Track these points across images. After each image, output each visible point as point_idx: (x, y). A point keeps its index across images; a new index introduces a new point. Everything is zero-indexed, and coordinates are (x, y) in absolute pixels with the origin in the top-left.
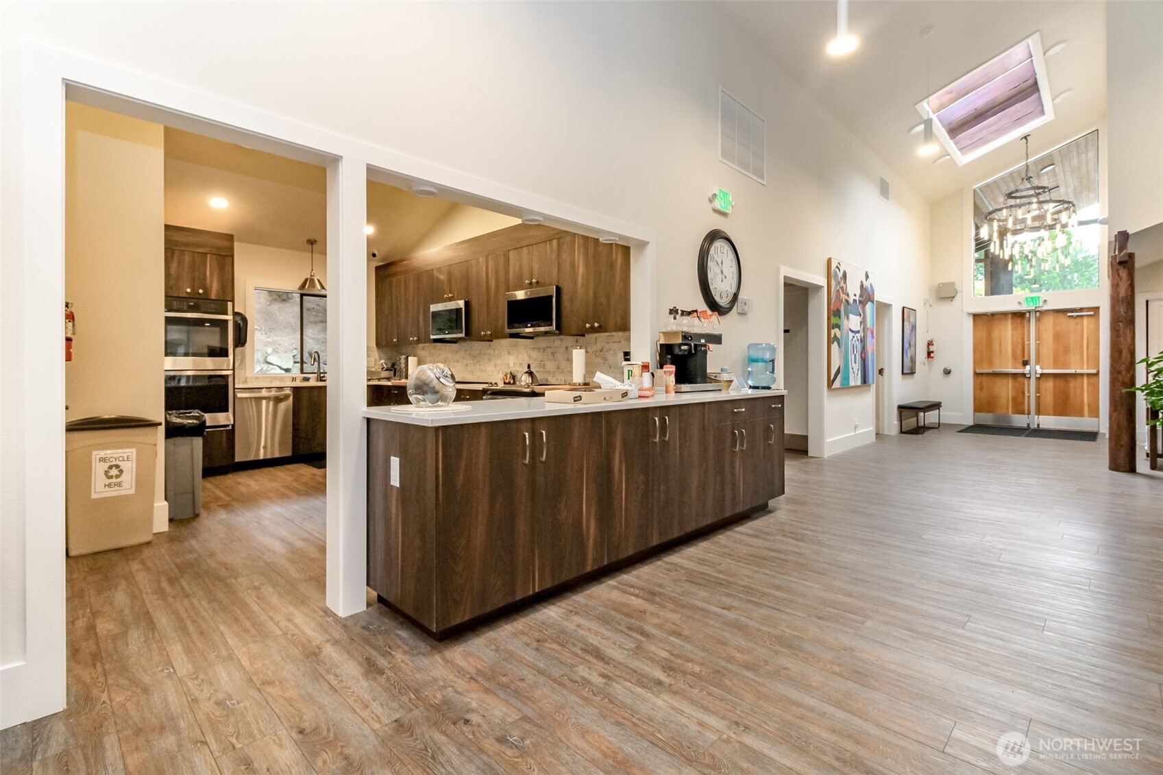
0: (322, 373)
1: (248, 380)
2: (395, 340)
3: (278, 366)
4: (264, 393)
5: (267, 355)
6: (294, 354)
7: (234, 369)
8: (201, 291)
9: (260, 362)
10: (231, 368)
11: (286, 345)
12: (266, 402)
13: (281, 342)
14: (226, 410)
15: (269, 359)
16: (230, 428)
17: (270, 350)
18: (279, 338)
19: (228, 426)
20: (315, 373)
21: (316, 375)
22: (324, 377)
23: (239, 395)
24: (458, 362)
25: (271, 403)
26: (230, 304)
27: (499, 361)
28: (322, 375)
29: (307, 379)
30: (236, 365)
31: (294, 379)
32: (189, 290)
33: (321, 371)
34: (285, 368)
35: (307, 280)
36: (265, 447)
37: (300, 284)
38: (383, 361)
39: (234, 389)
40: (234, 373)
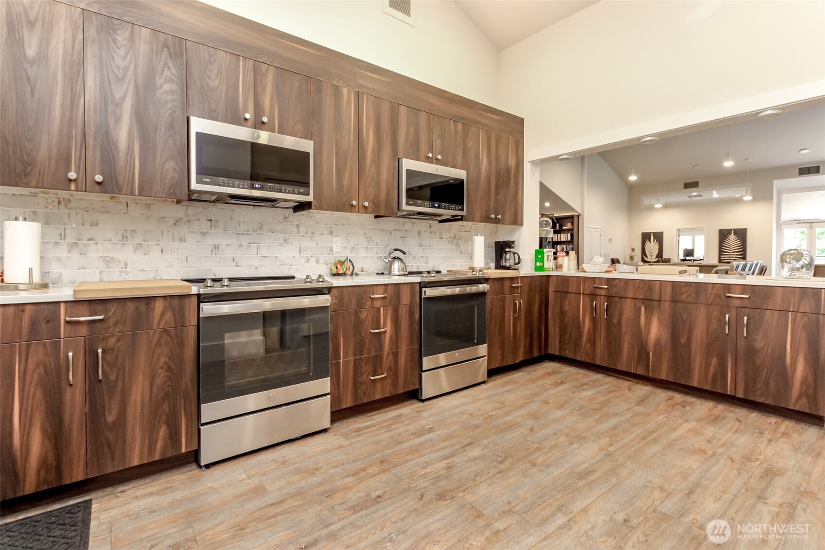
27: (309, 244)
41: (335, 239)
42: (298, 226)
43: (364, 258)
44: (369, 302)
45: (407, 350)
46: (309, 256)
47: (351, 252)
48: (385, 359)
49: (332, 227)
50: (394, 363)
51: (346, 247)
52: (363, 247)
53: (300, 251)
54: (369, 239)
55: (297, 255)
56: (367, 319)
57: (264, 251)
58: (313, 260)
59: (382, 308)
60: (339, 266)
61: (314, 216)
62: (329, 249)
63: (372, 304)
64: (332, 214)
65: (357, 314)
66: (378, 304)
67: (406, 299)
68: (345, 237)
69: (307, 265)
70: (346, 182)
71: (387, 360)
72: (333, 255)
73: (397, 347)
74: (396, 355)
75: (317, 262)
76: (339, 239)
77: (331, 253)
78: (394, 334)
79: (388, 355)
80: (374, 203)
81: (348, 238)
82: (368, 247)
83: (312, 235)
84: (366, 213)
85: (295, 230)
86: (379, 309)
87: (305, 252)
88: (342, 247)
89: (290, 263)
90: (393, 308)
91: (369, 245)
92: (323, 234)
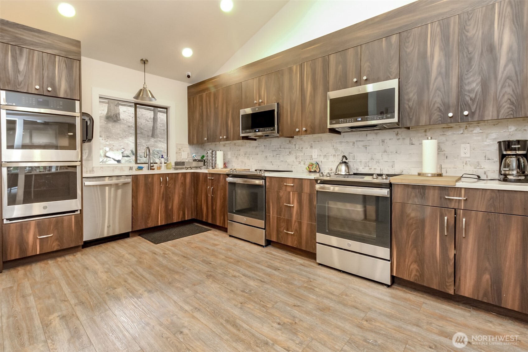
0: (152, 163)
1: (95, 169)
2: (205, 139)
3: (113, 159)
4: (107, 181)
5: (106, 152)
6: (122, 151)
7: (81, 161)
8: (50, 89)
9: (102, 156)
10: (79, 159)
11: (117, 146)
12: (109, 189)
13: (114, 145)
14: (75, 197)
15: (107, 155)
16: (79, 212)
17: (107, 149)
18: (113, 142)
19: (77, 211)
20: (147, 163)
21: (147, 165)
22: (153, 166)
23: (87, 183)
24: (257, 154)
25: (113, 189)
26: (77, 103)
27: (300, 154)
28: (152, 165)
29: (140, 168)
30: (84, 158)
31: (131, 168)
32: (37, 87)
33: (152, 162)
34: (117, 159)
35: (141, 90)
36: (109, 227)
37: (135, 93)
38: (194, 154)
39: (82, 178)
40: (82, 165)
41: (313, 150)
42: (295, 145)
43: (332, 162)
44: (284, 188)
45: (308, 224)
46: (300, 160)
47: (324, 158)
48: (293, 223)
49: (312, 144)
50: (299, 229)
51: (320, 155)
52: (332, 155)
53: (296, 158)
54: (336, 149)
55: (295, 160)
56: (283, 196)
57: (282, 159)
58: (302, 163)
59: (291, 192)
60: (310, 167)
61: (302, 138)
62: (311, 156)
63: (286, 189)
64: (312, 136)
65: (278, 192)
66: (289, 189)
67: (306, 189)
68: (320, 149)
69: (299, 165)
70: (295, 119)
71: (295, 225)
72: (313, 160)
73: (301, 219)
74: (300, 224)
75: (304, 164)
76: (316, 150)
77: (312, 159)
78: (299, 210)
79: (295, 222)
80: (311, 127)
81: (322, 150)
82: (335, 155)
83: (302, 149)
84: (306, 134)
85: (293, 146)
86: (289, 192)
87: (298, 158)
88: (317, 155)
89: (292, 164)
90: (298, 193)
91: (336, 153)
92: (307, 148)
